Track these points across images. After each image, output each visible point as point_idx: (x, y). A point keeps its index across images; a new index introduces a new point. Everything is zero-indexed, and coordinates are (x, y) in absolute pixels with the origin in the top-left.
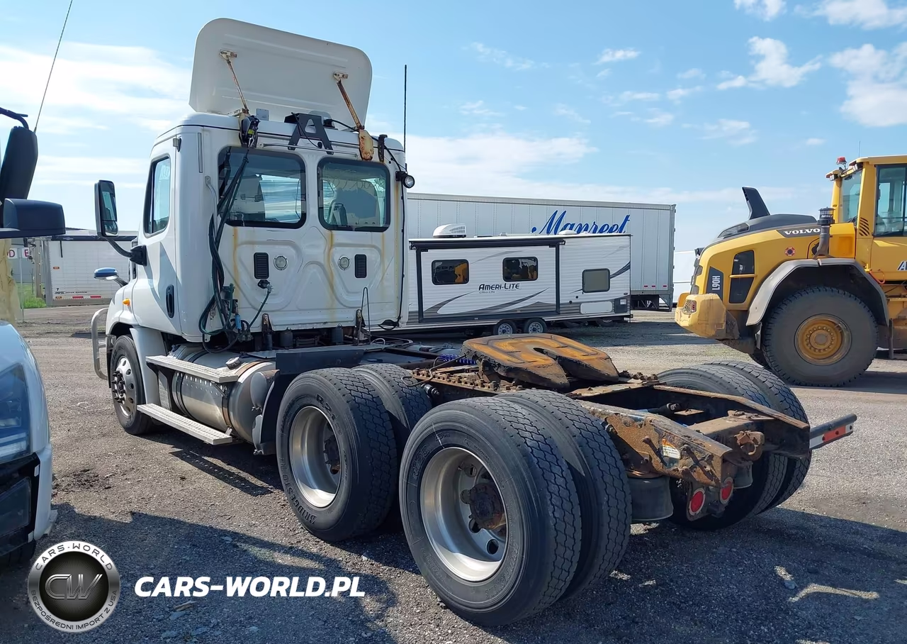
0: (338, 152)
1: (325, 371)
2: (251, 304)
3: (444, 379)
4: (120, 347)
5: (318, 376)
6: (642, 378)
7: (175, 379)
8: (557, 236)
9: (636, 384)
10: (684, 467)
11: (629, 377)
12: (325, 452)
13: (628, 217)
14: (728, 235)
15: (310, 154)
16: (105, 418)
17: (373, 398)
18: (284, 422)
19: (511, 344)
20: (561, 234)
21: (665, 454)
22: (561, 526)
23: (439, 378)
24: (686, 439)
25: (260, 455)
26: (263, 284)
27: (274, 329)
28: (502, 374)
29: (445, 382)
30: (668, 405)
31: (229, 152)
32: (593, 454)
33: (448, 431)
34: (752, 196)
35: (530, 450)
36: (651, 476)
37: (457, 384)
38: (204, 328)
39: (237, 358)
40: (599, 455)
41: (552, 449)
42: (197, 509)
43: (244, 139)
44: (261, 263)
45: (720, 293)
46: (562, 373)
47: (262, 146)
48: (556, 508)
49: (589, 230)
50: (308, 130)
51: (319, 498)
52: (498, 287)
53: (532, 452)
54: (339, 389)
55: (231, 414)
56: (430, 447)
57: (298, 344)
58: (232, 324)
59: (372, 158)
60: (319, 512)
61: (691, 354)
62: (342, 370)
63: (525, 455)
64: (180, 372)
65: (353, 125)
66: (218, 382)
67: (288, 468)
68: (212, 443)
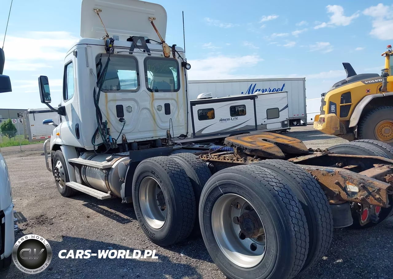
0: (154, 54)
1: (155, 158)
2: (116, 131)
3: (216, 158)
4: (56, 156)
5: (151, 161)
6: (320, 151)
7: (82, 169)
8: (253, 95)
9: (319, 154)
10: (362, 197)
11: (313, 151)
12: (157, 200)
13: (284, 84)
14: (337, 86)
15: (140, 56)
16: (53, 190)
17: (181, 170)
18: (136, 186)
19: (250, 138)
20: (256, 94)
21: (348, 190)
22: (298, 235)
23: (213, 158)
24: (362, 180)
25: (125, 203)
26: (121, 120)
27: (128, 141)
28: (248, 153)
29: (217, 160)
30: (337, 164)
31: (101, 57)
32: (311, 193)
33: (226, 185)
34: (348, 67)
35: (277, 193)
36: (341, 202)
37: (223, 161)
38: (94, 143)
39: (111, 156)
40: (314, 193)
41: (289, 191)
42: (95, 232)
43: (108, 49)
44: (120, 110)
45: (335, 113)
46: (280, 150)
47: (117, 52)
48: (295, 225)
49: (267, 91)
50: (138, 44)
51: (156, 224)
52: (228, 119)
53: (278, 194)
54: (163, 167)
55: (110, 183)
56: (216, 194)
57: (140, 148)
58: (108, 140)
59: (169, 56)
60: (157, 231)
61: (320, 144)
62: (163, 157)
63: (275, 196)
64: (85, 165)
65: (160, 41)
66: (102, 168)
67: (139, 209)
68: (101, 199)
